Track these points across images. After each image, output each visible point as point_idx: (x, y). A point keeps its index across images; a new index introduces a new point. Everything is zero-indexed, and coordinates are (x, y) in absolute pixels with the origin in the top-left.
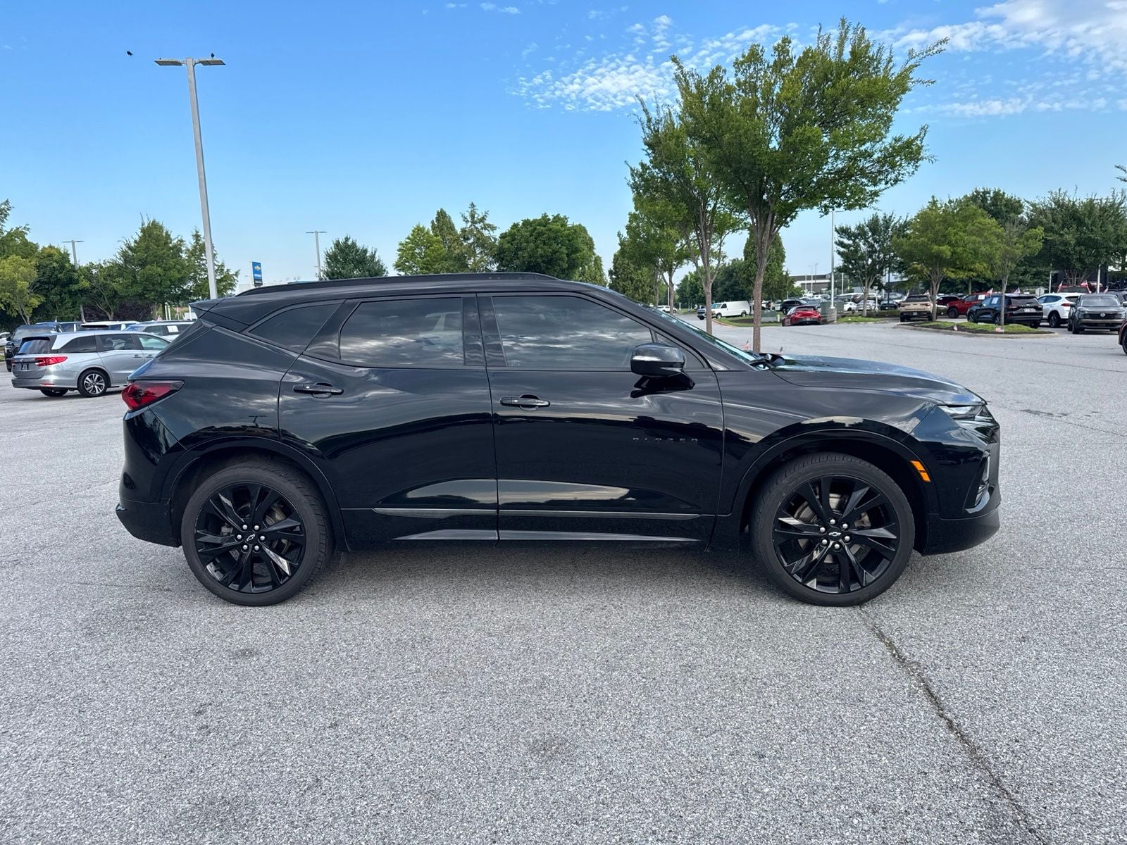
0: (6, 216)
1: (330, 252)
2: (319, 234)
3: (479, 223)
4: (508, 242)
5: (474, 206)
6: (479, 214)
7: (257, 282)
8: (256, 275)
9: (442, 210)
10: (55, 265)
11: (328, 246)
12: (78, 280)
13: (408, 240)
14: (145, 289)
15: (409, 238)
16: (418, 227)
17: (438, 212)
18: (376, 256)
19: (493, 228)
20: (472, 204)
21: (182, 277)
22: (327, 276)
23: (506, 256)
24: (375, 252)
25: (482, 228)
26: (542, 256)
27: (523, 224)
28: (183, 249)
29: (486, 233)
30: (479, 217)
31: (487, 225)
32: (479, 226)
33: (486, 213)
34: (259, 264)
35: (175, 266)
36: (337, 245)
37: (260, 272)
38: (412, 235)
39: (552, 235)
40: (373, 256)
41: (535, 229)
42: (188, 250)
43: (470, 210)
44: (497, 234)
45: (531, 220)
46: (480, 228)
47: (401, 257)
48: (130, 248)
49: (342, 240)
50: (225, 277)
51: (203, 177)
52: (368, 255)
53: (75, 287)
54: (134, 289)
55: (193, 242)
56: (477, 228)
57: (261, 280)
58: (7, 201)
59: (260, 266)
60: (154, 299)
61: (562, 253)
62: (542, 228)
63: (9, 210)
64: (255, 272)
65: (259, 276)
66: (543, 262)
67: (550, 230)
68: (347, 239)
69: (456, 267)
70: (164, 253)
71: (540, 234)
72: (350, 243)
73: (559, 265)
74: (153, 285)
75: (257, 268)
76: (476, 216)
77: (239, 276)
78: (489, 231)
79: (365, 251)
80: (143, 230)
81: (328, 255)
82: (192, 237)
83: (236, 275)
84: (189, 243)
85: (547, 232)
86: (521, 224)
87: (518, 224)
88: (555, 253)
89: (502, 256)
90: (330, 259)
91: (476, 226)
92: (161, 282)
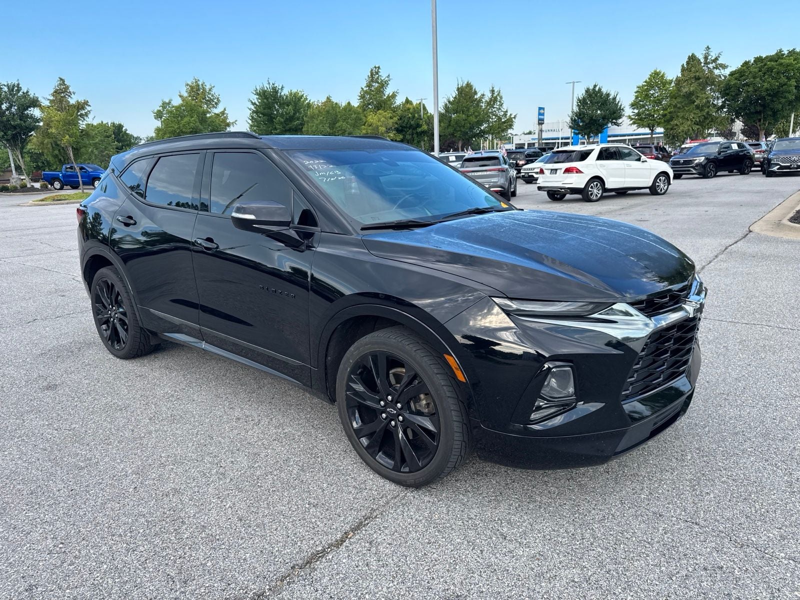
0: (387, 84)
1: (581, 97)
2: (575, 83)
3: (712, 63)
4: (736, 79)
5: (709, 49)
6: (713, 55)
7: (540, 122)
8: (540, 117)
9: (693, 54)
10: (410, 115)
11: (580, 93)
12: (421, 125)
13: (644, 84)
14: (455, 130)
15: (645, 82)
16: (655, 71)
17: (689, 57)
18: (617, 98)
19: (724, 67)
20: (708, 47)
21: (478, 121)
22: (576, 116)
23: (731, 92)
24: (617, 95)
25: (714, 68)
26: (767, 90)
27: (754, 61)
28: (484, 100)
29: (717, 72)
30: (713, 59)
31: (719, 64)
32: (711, 66)
33: (720, 54)
34: (543, 109)
35: (474, 113)
36: (587, 91)
37: (543, 115)
38: (649, 79)
39: (782, 69)
40: (614, 99)
41: (765, 65)
42: (486, 101)
43: (704, 52)
44: (727, 72)
45: (764, 56)
46: (712, 67)
47: (637, 97)
48: (449, 102)
49: (591, 88)
50: (507, 120)
51: (435, 51)
52: (611, 97)
53: (419, 130)
54: (449, 130)
55: (490, 95)
56: (709, 68)
57: (543, 120)
58: (389, 75)
59: (544, 110)
60: (460, 137)
61: (791, 86)
62: (773, 63)
63: (389, 80)
64: (540, 114)
65: (542, 117)
66: (769, 95)
67: (781, 64)
68: (595, 86)
69: (683, 104)
70: (468, 105)
71: (770, 70)
72: (597, 89)
73: (785, 98)
74: (460, 127)
75: (542, 111)
76: (709, 57)
77: (516, 118)
78: (719, 69)
79: (608, 95)
80: (458, 89)
81: (579, 99)
82: (489, 92)
83: (515, 118)
84: (488, 96)
85: (777, 67)
86: (752, 61)
87: (749, 62)
88: (782, 86)
89: (727, 92)
90: (580, 102)
91: (709, 66)
92: (464, 124)
